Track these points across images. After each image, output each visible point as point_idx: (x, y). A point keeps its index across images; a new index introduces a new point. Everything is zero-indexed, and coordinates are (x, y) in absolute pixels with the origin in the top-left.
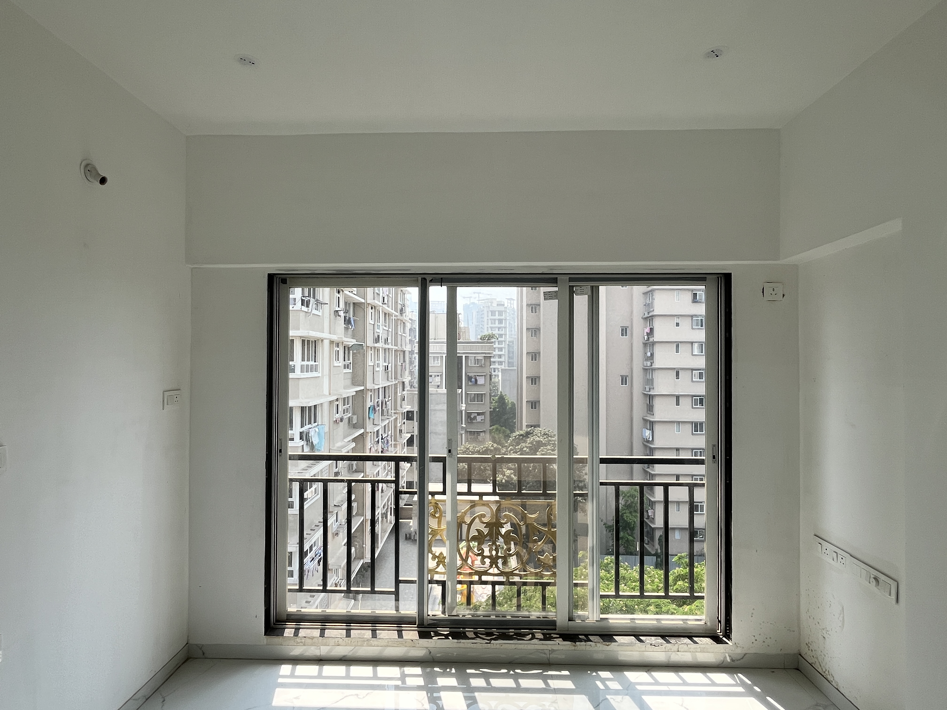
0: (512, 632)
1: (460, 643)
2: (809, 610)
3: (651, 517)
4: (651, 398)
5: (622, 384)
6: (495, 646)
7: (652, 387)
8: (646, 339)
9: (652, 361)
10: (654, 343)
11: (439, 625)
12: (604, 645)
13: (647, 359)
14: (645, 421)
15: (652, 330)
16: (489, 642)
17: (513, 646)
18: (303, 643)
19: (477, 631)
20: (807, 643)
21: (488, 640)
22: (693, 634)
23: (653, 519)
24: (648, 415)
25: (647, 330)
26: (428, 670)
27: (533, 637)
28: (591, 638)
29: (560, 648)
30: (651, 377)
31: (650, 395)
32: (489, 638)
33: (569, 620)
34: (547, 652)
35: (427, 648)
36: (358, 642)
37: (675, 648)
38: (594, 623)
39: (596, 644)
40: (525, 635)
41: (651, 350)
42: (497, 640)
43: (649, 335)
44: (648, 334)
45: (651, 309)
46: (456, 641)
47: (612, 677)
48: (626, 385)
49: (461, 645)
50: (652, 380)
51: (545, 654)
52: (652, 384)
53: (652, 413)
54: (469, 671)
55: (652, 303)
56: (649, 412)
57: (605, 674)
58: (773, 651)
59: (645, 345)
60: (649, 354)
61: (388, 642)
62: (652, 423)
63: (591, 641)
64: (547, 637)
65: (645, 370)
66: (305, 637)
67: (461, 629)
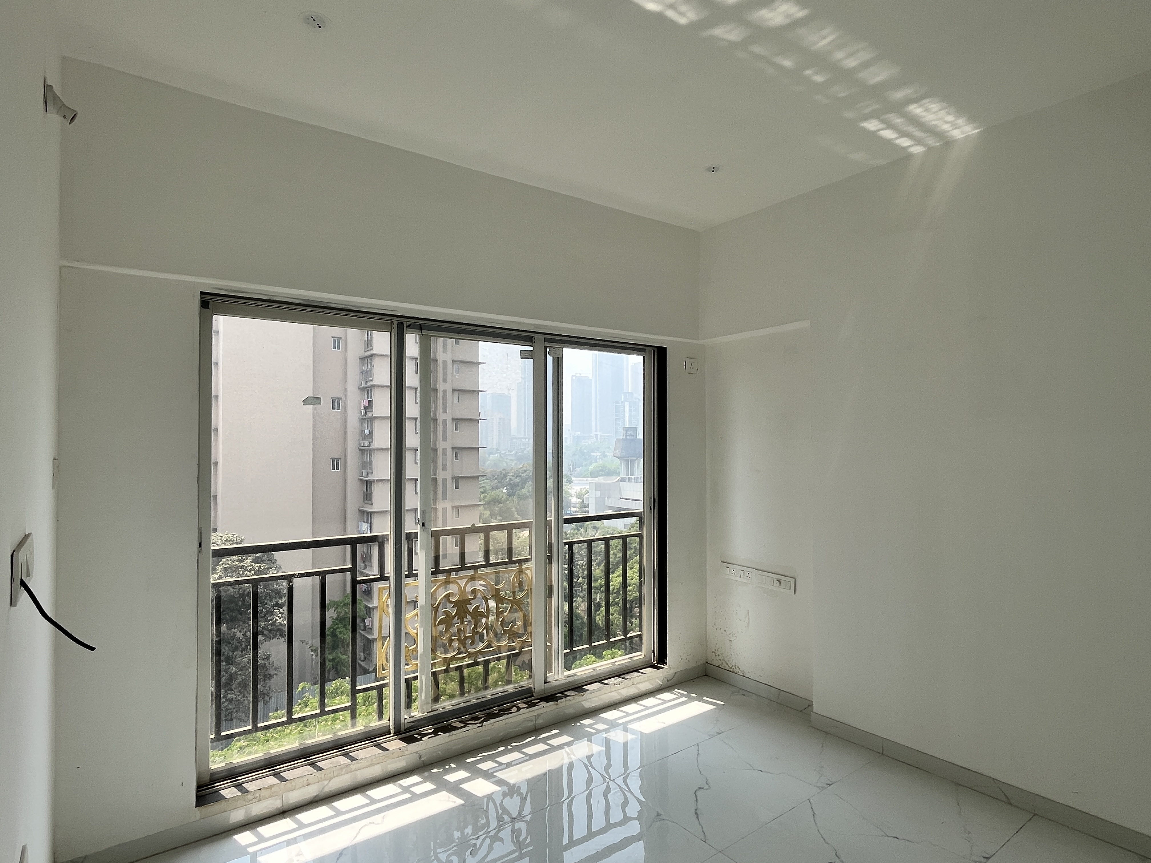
0: (495, 710)
1: (452, 735)
2: (716, 624)
3: (368, 627)
4: (368, 484)
5: (333, 469)
6: (487, 728)
7: (371, 471)
8: (363, 414)
9: (370, 440)
10: (373, 419)
11: (418, 726)
12: (580, 696)
13: (364, 437)
14: (362, 512)
15: (370, 402)
16: (480, 725)
17: (504, 722)
18: (258, 798)
19: (462, 720)
20: (714, 651)
21: (480, 723)
22: (638, 668)
23: (371, 629)
24: (366, 505)
25: (364, 403)
26: (426, 774)
27: (519, 709)
28: (567, 693)
29: (544, 710)
30: (369, 460)
31: (367, 481)
32: (479, 721)
33: (545, 683)
34: (534, 718)
35: (417, 753)
36: (334, 772)
37: (631, 682)
38: (566, 679)
39: (574, 698)
40: (510, 708)
41: (369, 425)
42: (488, 721)
43: (368, 409)
44: (365, 408)
45: (370, 379)
46: (447, 734)
47: (594, 722)
48: (339, 469)
49: (454, 737)
50: (371, 462)
51: (532, 721)
52: (371, 468)
53: (370, 502)
54: (468, 760)
55: (371, 370)
56: (366, 502)
57: (587, 722)
58: (692, 665)
59: (362, 420)
60: (367, 432)
61: (372, 760)
62: (370, 515)
63: (569, 696)
64: (530, 705)
65: (362, 451)
66: (260, 789)
67: (445, 722)
